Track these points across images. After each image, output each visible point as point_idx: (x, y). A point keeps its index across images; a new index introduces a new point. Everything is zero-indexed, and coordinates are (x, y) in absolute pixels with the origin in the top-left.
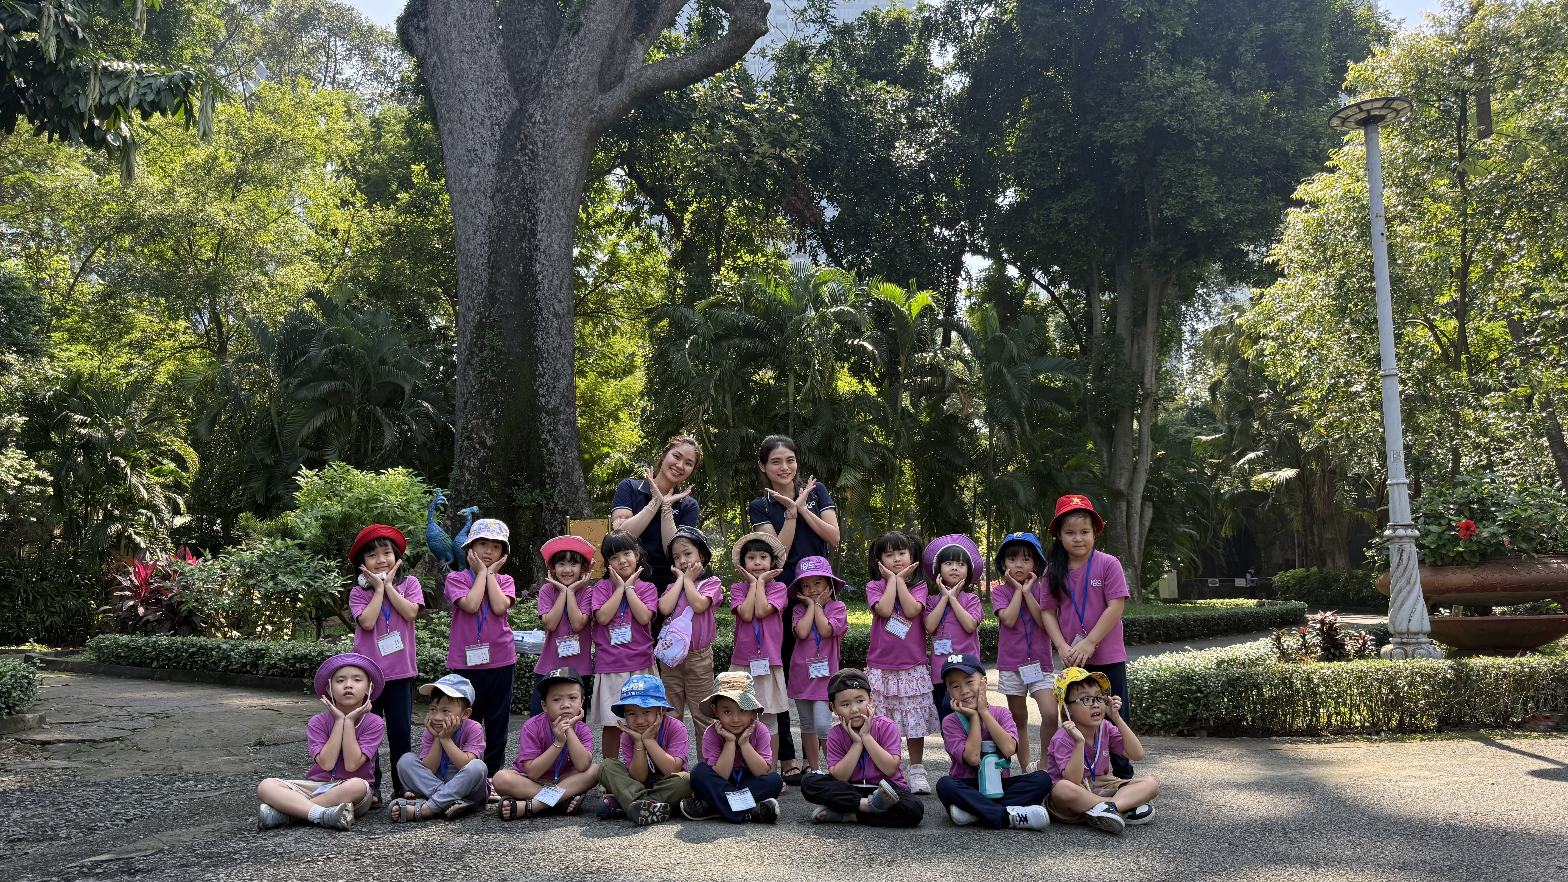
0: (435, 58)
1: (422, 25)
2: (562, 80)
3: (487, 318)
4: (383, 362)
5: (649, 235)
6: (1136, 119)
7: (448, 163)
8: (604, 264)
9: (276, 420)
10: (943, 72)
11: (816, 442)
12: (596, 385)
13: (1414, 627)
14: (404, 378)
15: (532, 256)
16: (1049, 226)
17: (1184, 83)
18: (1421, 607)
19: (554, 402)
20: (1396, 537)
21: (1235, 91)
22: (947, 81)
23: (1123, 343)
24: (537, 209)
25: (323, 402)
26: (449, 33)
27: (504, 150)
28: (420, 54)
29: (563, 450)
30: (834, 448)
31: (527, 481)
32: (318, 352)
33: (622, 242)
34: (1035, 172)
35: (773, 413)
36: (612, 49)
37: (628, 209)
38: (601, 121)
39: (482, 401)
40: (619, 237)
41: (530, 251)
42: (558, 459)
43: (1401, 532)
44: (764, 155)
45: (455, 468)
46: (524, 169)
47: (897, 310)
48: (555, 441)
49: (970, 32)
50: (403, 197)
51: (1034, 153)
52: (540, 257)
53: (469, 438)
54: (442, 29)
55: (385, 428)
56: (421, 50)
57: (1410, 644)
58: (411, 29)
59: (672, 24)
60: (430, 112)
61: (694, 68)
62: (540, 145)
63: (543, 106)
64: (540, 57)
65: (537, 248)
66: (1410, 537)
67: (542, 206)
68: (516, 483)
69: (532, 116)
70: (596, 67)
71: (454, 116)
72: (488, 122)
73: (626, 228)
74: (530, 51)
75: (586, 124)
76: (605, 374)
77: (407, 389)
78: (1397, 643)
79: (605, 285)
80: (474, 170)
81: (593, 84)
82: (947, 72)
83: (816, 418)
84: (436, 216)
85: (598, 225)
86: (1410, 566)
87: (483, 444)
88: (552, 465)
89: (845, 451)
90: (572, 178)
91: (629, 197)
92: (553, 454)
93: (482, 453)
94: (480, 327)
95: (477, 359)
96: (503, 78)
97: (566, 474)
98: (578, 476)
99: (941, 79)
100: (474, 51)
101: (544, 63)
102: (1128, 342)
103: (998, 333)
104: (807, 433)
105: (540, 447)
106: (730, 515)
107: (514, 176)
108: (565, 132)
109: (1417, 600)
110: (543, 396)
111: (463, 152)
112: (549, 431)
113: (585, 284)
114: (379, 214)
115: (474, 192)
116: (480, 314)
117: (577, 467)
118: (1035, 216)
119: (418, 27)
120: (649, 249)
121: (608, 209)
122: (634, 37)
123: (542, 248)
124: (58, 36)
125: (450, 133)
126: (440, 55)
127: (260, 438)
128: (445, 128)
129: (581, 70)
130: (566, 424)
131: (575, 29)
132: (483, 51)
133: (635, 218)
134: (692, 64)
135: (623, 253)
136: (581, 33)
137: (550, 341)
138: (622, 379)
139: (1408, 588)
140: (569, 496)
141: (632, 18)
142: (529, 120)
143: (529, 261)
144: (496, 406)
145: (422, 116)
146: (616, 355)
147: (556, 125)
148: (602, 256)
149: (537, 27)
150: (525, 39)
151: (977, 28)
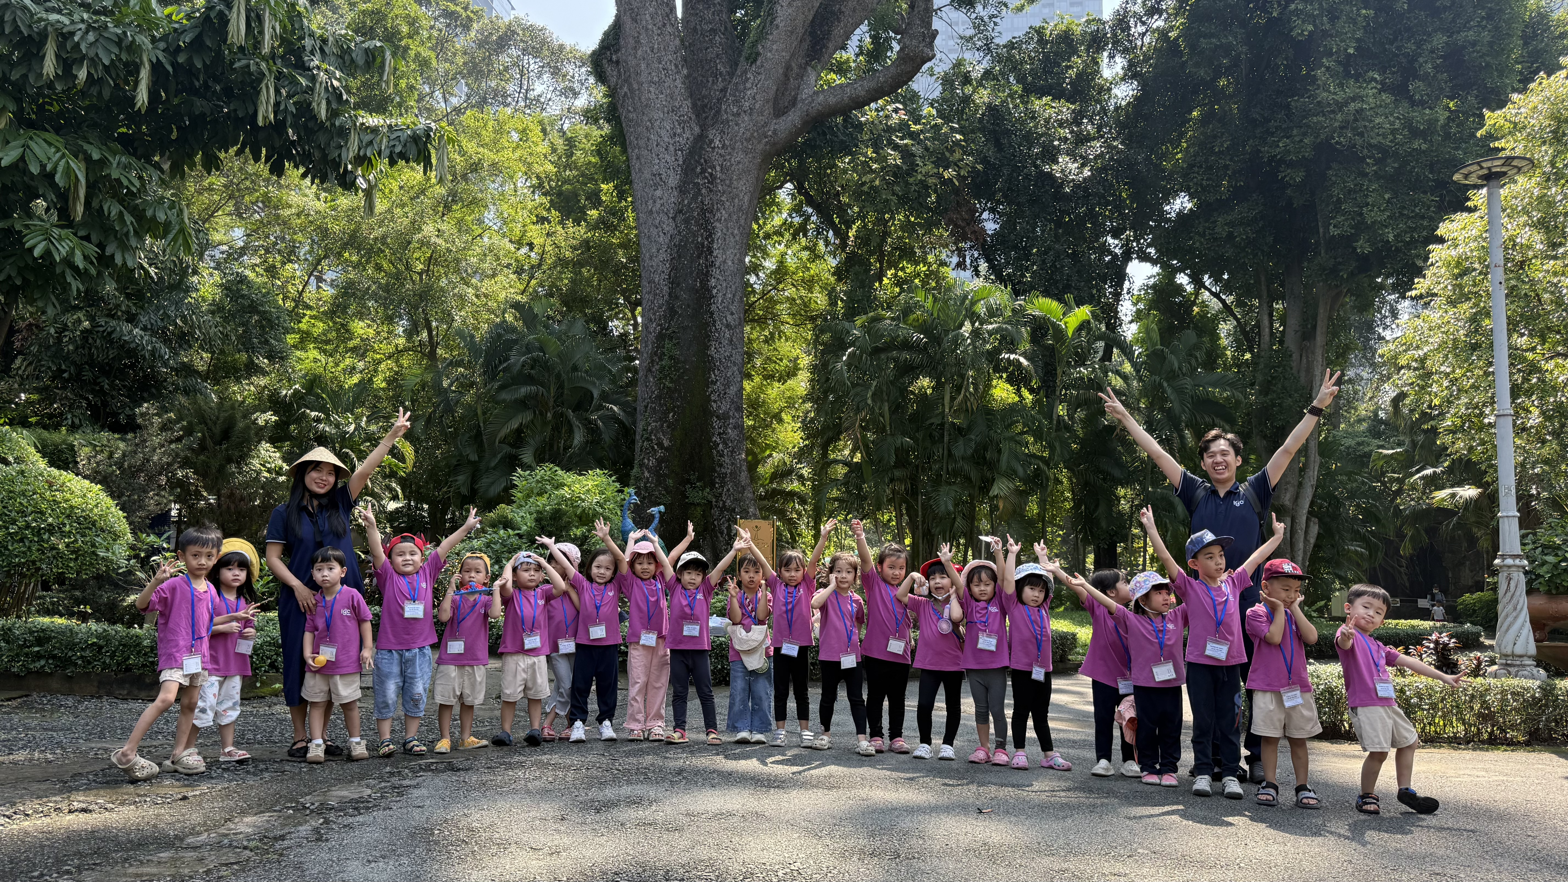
0: (625, 89)
1: (614, 58)
2: (740, 107)
3: (667, 330)
4: (575, 368)
5: (815, 245)
6: (1305, 134)
7: (635, 186)
8: (772, 273)
9: (481, 419)
10: (1111, 83)
11: (970, 452)
12: (761, 387)
13: (1519, 650)
14: (594, 384)
15: (708, 272)
16: (1215, 239)
17: (1353, 99)
18: (1527, 633)
19: (724, 407)
20: (1505, 566)
21: (1413, 103)
22: (1115, 91)
23: (1291, 356)
24: (714, 228)
25: (522, 404)
26: (638, 65)
27: (686, 174)
28: (612, 84)
29: (732, 452)
30: (988, 457)
31: (699, 480)
32: (517, 359)
33: (789, 252)
34: (1201, 185)
35: (928, 422)
36: (786, 75)
37: (797, 220)
38: (775, 144)
39: (661, 405)
40: (787, 246)
41: (706, 267)
42: (727, 461)
43: (1509, 561)
44: (927, 175)
45: (636, 466)
46: (703, 191)
47: (1054, 325)
48: (725, 444)
49: (1139, 43)
50: (593, 213)
51: (1201, 167)
52: (715, 272)
53: (648, 439)
54: (632, 62)
55: (576, 430)
56: (613, 80)
57: (1514, 666)
58: (605, 61)
59: (844, 47)
60: (619, 137)
61: (863, 93)
62: (718, 168)
63: (723, 132)
64: (720, 85)
65: (712, 264)
66: (1518, 567)
67: (718, 225)
68: (688, 481)
69: (712, 141)
70: (772, 94)
71: (642, 143)
72: (672, 148)
73: (794, 238)
74: (710, 79)
75: (760, 147)
76: (769, 377)
77: (596, 394)
78: (1502, 664)
79: (773, 293)
80: (658, 193)
81: (768, 110)
82: (1114, 83)
83: (969, 429)
84: (621, 232)
85: (767, 236)
86: (1518, 593)
87: (660, 445)
88: (721, 466)
89: (998, 461)
90: (746, 199)
91: (797, 209)
92: (722, 456)
93: (660, 454)
94: (661, 337)
95: (657, 367)
96: (686, 107)
97: (734, 475)
98: (744, 476)
99: (1109, 89)
100: (661, 82)
101: (724, 90)
102: (1295, 356)
103: (1159, 347)
104: (961, 442)
105: (711, 448)
106: (886, 517)
107: (694, 198)
108: (741, 156)
109: (1523, 625)
110: (715, 401)
111: (648, 176)
112: (720, 434)
113: (754, 292)
114: (571, 230)
115: (658, 213)
116: (661, 325)
117: (744, 468)
118: (1201, 229)
119: (611, 60)
120: (816, 256)
121: (777, 221)
122: (807, 64)
123: (717, 264)
124: (327, 99)
125: (638, 158)
126: (630, 85)
127: (468, 435)
128: (633, 154)
129: (758, 97)
130: (735, 427)
131: (753, 58)
132: (669, 82)
133: (802, 229)
134: (860, 90)
135: (791, 263)
136: (758, 63)
137: (722, 350)
138: (786, 381)
139: (1514, 614)
140: (736, 496)
141: (805, 45)
142: (709, 145)
143: (705, 276)
144: (673, 410)
145: (611, 139)
146: (781, 360)
147: (733, 149)
148: (770, 264)
149: (718, 56)
150: (707, 67)
151: (1147, 39)
